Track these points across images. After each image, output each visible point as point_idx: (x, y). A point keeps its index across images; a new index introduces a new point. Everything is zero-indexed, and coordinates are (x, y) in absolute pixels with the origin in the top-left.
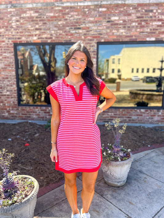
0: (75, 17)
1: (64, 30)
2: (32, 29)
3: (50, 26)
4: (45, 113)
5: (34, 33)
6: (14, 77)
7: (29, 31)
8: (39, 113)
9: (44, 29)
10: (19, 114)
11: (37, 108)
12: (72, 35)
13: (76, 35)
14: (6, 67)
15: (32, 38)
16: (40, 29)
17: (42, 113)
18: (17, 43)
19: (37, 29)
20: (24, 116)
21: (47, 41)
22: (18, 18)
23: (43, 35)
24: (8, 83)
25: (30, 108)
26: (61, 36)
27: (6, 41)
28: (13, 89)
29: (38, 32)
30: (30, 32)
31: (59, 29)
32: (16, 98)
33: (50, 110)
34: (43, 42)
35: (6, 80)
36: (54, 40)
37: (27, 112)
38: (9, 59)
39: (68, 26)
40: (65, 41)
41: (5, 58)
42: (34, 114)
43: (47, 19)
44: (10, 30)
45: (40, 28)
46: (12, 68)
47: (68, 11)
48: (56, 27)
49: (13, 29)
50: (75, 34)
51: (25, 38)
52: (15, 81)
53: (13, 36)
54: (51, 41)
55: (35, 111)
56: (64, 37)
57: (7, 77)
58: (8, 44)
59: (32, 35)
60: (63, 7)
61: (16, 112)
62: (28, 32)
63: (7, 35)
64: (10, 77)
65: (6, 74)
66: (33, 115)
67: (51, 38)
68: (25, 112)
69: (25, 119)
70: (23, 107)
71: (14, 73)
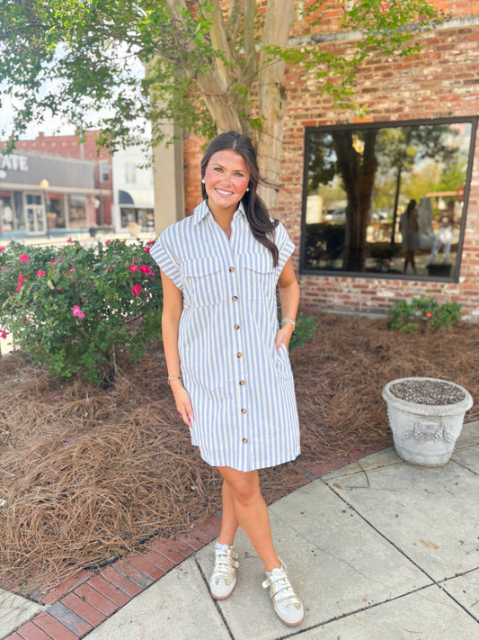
0: (471, 53)
1: (436, 88)
3: (400, 81)
4: (363, 292)
5: (359, 100)
6: (297, 207)
7: (346, 96)
8: (349, 291)
9: (385, 89)
11: (344, 280)
12: (457, 98)
13: (467, 99)
14: (283, 183)
15: (351, 113)
16: (375, 90)
17: (357, 293)
18: (315, 127)
20: (311, 298)
21: (389, 117)
22: (323, 66)
23: (379, 103)
25: (327, 279)
26: (426, 103)
27: (290, 125)
29: (367, 98)
31: (424, 87)
33: (376, 288)
34: (378, 120)
36: (407, 115)
37: (319, 289)
38: (291, 165)
39: (449, 78)
40: (436, 114)
41: (284, 161)
42: (336, 294)
43: (396, 63)
44: (300, 97)
45: (373, 87)
46: (296, 185)
47: (453, 41)
48: (415, 81)
49: (307, 95)
50: (466, 96)
51: (335, 113)
52: (298, 216)
53: (307, 110)
54: (400, 116)
55: (338, 288)
56: (433, 104)
57: (281, 206)
58: (292, 130)
59: (353, 107)
60: (441, 33)
63: (291, 109)
64: (289, 206)
65: (282, 199)
66: (333, 296)
67: (399, 110)
68: (313, 289)
69: (312, 306)
70: (310, 276)
71: (299, 197)
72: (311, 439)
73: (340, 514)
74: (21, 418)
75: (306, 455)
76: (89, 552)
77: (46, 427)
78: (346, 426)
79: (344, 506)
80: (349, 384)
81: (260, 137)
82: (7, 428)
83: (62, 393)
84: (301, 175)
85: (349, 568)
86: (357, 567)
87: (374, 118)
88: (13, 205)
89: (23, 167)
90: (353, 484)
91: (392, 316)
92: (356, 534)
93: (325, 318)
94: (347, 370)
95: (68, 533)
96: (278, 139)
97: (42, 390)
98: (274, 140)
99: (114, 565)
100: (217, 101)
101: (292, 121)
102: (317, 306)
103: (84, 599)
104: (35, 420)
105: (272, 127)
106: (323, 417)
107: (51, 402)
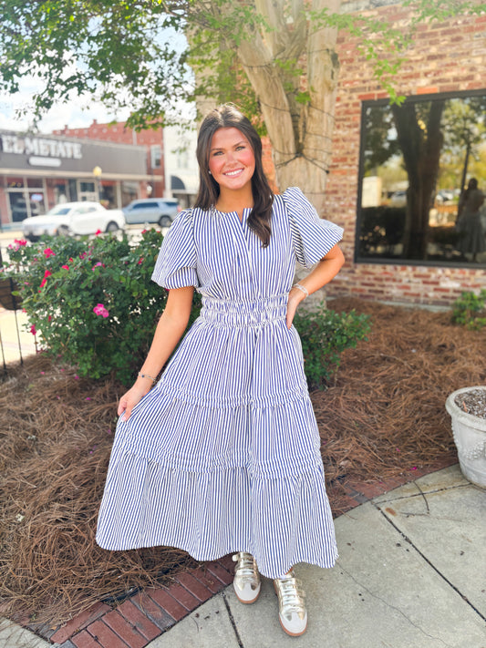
2: (419, 58)
3: (471, 45)
4: (425, 282)
5: (424, 69)
6: (352, 190)
7: (409, 65)
8: (410, 282)
9: (454, 55)
10: (354, 284)
11: (403, 269)
14: (335, 164)
15: (414, 83)
16: (441, 57)
17: (418, 283)
18: (373, 101)
19: (432, 58)
20: (367, 288)
21: (458, 86)
23: (447, 71)
24: (336, 205)
25: (385, 268)
27: (345, 100)
28: (346, 218)
29: (433, 65)
30: (412, 68)
32: (350, 242)
33: (439, 277)
34: (446, 90)
35: (332, 197)
36: (479, 84)
37: (376, 279)
38: (345, 144)
41: (338, 140)
42: (394, 284)
43: (466, 26)
44: (358, 68)
45: (440, 53)
46: (350, 165)
49: (365, 65)
51: (396, 84)
52: (353, 199)
53: (364, 82)
54: (470, 84)
55: (398, 278)
57: (335, 188)
58: (347, 105)
59: (417, 76)
61: (346, 278)
62: (405, 69)
63: (347, 82)
64: (343, 189)
65: (335, 181)
66: (391, 286)
67: (470, 78)
68: (369, 279)
69: (367, 297)
70: (366, 265)
71: (354, 178)
72: (363, 454)
73: (395, 548)
74: (49, 422)
75: (356, 472)
76: (106, 582)
77: (74, 432)
78: (402, 439)
79: (399, 539)
80: (407, 390)
81: (309, 112)
82: (34, 432)
83: (92, 395)
84: (357, 155)
85: (403, 619)
86: (412, 618)
87: (441, 87)
88: (68, 193)
89: (78, 155)
90: (410, 510)
91: (457, 310)
92: (413, 575)
93: (382, 311)
94: (405, 373)
95: (85, 558)
96: (329, 114)
97: (72, 391)
98: (325, 114)
99: (132, 599)
100: (259, 72)
101: (348, 94)
102: (373, 297)
103: (96, 639)
104: (63, 423)
105: (323, 100)
106: (377, 429)
107: (79, 405)
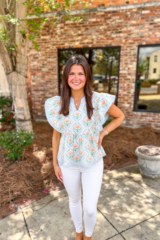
0: (117, 21)
1: (105, 35)
2: (75, 35)
3: (91, 31)
5: (76, 39)
6: (56, 81)
7: (72, 37)
9: (86, 35)
12: (113, 39)
13: (117, 39)
14: (49, 71)
15: (74, 44)
16: (82, 35)
18: (61, 49)
19: (79, 35)
21: (88, 46)
22: (62, 25)
23: (84, 40)
24: (51, 86)
26: (102, 41)
27: (51, 48)
28: (55, 91)
29: (80, 38)
30: (73, 38)
31: (101, 34)
35: (49, 83)
36: (95, 45)
38: (52, 64)
39: (109, 30)
40: (105, 45)
41: (49, 62)
43: (90, 24)
44: (54, 37)
45: (82, 33)
46: (55, 72)
47: (111, 16)
48: (97, 31)
49: (57, 36)
51: (68, 43)
53: (57, 42)
54: (92, 45)
56: (104, 41)
57: (50, 80)
58: (52, 50)
59: (74, 41)
60: (106, 13)
62: (71, 38)
63: (52, 42)
64: (53, 80)
65: (50, 77)
67: (92, 43)
71: (56, 77)
84: (57, 68)
87: (83, 46)
101: (52, 46)
